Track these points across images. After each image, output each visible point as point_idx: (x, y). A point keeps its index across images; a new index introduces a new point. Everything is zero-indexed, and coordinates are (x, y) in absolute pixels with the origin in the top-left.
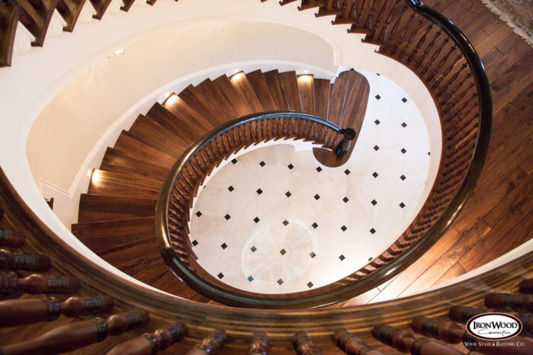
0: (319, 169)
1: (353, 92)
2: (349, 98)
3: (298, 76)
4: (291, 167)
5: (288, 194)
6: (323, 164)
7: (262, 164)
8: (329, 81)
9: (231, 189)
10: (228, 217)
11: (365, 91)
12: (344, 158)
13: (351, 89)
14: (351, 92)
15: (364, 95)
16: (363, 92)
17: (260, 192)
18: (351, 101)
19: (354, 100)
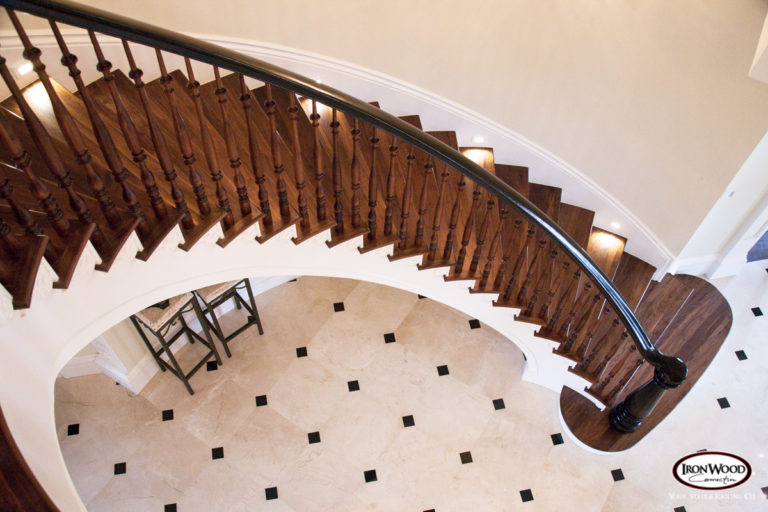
0: (557, 439)
1: (692, 320)
2: (681, 326)
3: (596, 229)
4: (499, 404)
5: (466, 458)
6: (573, 429)
7: (443, 370)
8: (654, 269)
9: (354, 386)
10: (314, 438)
11: (720, 328)
12: (625, 437)
13: (691, 310)
14: (690, 316)
15: (715, 333)
16: (714, 328)
17: (408, 421)
18: (682, 333)
19: (690, 333)
